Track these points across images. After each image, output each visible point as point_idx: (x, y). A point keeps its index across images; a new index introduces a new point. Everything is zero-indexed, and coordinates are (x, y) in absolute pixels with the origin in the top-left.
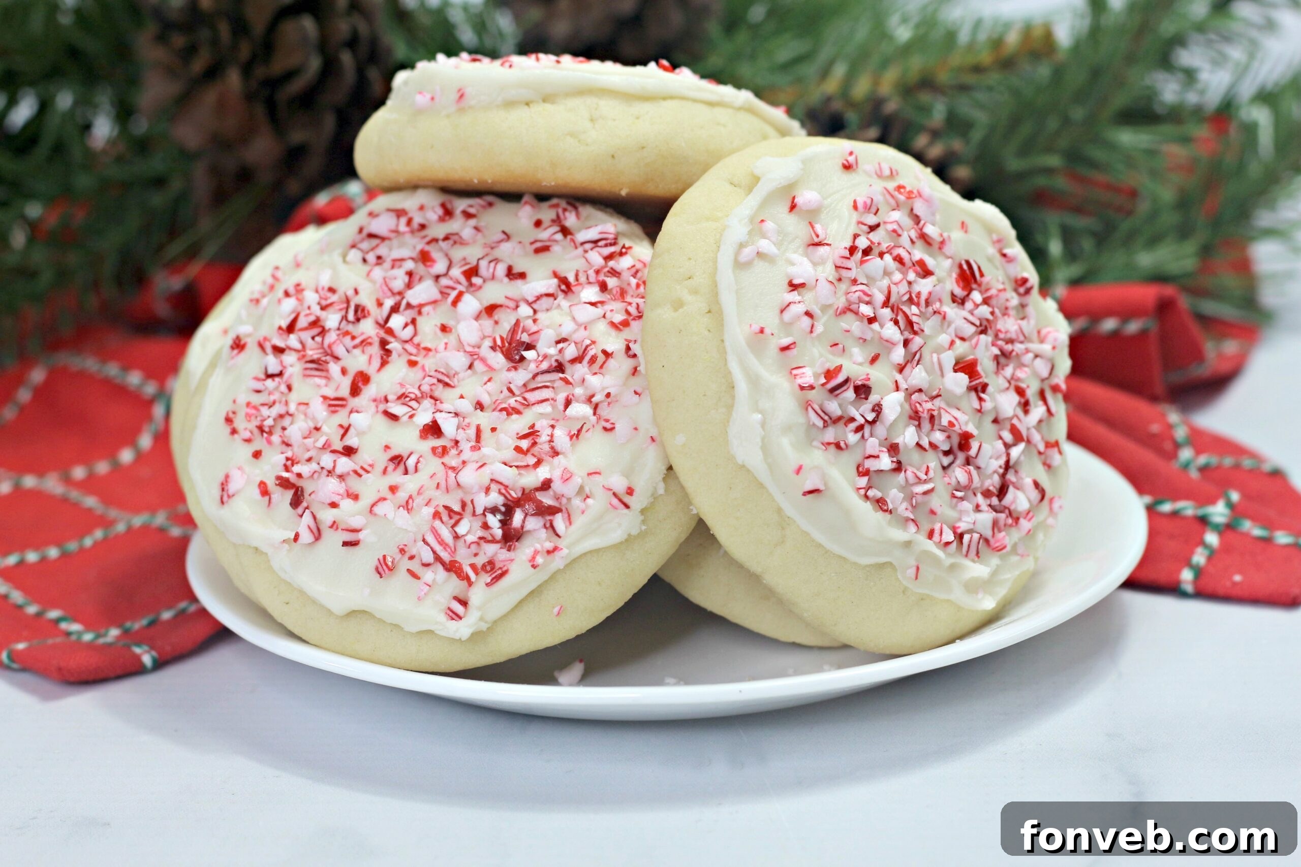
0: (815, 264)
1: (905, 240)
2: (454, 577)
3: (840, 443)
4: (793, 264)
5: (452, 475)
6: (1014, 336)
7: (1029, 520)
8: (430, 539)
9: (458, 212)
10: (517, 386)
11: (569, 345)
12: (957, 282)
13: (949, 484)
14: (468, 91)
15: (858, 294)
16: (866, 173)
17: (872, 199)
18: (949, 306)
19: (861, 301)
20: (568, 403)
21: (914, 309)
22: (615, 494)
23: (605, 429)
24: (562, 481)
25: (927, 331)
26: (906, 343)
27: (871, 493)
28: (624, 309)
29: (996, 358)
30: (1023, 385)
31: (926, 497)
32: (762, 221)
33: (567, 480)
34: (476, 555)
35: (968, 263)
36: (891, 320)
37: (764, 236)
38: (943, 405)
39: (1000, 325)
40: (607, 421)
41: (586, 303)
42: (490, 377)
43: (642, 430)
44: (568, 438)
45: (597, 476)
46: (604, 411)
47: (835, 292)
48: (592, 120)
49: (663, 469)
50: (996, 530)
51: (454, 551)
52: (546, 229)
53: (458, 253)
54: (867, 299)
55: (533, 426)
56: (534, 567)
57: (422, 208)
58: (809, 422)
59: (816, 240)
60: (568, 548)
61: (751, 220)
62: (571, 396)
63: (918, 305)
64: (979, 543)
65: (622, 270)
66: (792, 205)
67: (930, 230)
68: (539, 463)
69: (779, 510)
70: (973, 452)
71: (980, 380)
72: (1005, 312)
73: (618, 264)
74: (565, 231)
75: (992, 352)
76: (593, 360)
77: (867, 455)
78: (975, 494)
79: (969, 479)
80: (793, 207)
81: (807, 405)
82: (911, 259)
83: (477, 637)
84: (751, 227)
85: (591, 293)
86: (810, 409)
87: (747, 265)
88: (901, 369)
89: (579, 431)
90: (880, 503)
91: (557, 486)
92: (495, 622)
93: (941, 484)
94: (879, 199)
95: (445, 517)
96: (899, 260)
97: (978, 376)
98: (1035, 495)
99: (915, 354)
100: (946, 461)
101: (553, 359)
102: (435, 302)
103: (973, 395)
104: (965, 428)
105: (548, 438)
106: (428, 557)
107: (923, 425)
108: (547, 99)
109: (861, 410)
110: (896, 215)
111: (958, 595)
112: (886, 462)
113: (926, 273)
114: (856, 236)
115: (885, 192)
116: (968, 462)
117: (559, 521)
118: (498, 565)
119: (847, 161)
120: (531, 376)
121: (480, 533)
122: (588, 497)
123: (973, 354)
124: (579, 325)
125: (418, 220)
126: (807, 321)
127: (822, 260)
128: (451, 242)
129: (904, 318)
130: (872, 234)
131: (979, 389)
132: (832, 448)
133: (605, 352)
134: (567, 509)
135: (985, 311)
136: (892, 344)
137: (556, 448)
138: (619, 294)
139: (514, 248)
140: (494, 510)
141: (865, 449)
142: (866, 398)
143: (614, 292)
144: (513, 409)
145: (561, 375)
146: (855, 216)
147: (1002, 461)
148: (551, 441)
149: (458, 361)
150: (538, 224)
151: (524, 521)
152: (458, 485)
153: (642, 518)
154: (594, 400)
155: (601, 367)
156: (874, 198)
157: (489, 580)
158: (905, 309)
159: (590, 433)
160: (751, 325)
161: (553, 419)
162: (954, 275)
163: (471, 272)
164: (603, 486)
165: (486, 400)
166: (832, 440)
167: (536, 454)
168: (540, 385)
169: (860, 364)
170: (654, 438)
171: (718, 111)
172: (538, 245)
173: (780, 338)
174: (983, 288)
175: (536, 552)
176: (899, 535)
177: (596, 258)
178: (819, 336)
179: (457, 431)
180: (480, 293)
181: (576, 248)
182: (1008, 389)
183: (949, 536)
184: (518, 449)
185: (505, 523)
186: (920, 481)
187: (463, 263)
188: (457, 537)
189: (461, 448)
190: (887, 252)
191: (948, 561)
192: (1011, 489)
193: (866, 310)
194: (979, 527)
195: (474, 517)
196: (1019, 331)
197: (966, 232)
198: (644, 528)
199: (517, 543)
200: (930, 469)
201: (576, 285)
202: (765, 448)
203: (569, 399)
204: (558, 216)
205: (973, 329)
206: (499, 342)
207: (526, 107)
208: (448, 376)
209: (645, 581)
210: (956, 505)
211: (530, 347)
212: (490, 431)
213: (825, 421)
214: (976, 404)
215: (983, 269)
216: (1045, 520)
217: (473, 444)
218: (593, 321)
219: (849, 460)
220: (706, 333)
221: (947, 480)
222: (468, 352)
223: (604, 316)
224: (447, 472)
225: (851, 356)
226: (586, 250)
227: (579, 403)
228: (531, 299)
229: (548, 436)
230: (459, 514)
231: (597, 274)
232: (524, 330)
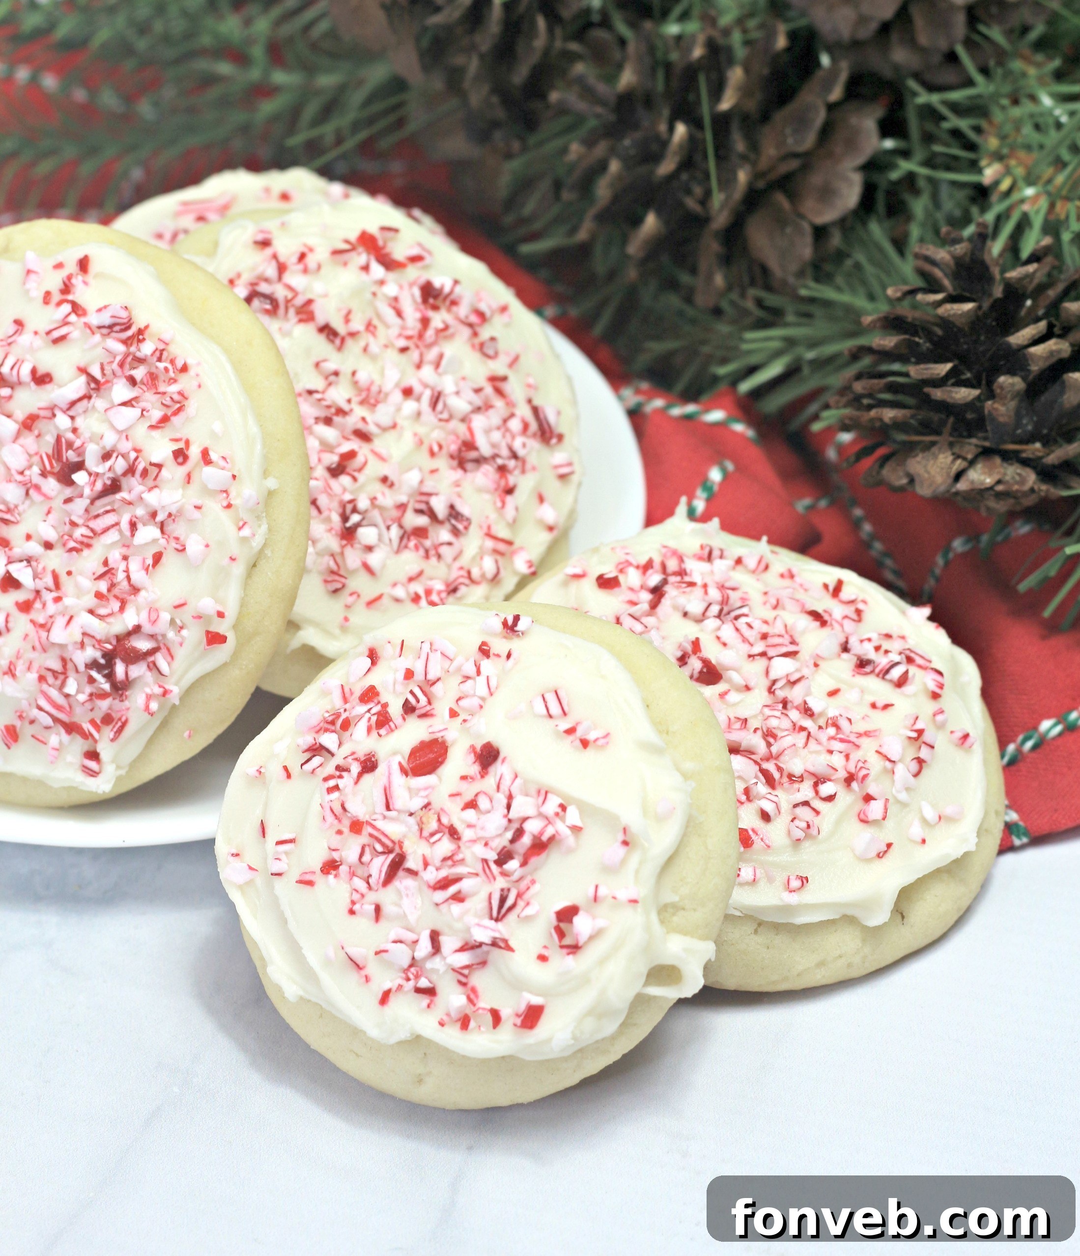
2: (77, 738)
5: (44, 634)
8: (43, 703)
11: (116, 458)
20: (133, 526)
23: (177, 550)
24: (151, 623)
28: (160, 402)
34: (92, 710)
40: (177, 539)
41: (120, 405)
42: (48, 507)
43: (212, 545)
44: (144, 572)
45: (184, 606)
46: (171, 529)
51: (70, 711)
52: (57, 306)
55: (106, 563)
56: (151, 714)
60: (176, 684)
62: (134, 519)
65: (146, 356)
68: (123, 606)
73: (141, 349)
74: (78, 310)
76: (145, 473)
85: (121, 391)
89: (153, 561)
91: (148, 629)
92: (132, 764)
95: (51, 679)
101: (106, 478)
105: (125, 574)
106: (48, 721)
117: (161, 660)
118: (115, 716)
120: (88, 501)
121: (88, 689)
122: (182, 628)
124: (120, 432)
133: (151, 464)
134: (165, 645)
137: (135, 584)
138: (150, 383)
139: (32, 342)
140: (93, 665)
143: (145, 383)
144: (82, 543)
145: (118, 496)
148: (128, 578)
149: (13, 493)
150: (47, 298)
151: (126, 671)
152: (52, 643)
154: (160, 517)
155: (155, 479)
157: (112, 735)
159: (165, 560)
161: (124, 546)
164: (192, 616)
165: (52, 536)
167: (118, 594)
168: (101, 511)
172: (55, 334)
175: (149, 697)
177: (115, 345)
179: (34, 580)
180: (11, 407)
181: (93, 333)
184: (99, 595)
185: (110, 676)
188: (67, 696)
189: (43, 600)
195: (78, 674)
199: (127, 692)
201: (105, 382)
203: (133, 522)
204: (66, 283)
206: (47, 462)
208: (7, 513)
211: (80, 466)
212: (67, 575)
217: (55, 594)
218: (133, 425)
222: (20, 482)
223: (142, 416)
224: (37, 632)
226: (103, 335)
227: (144, 525)
228: (65, 407)
229: (124, 571)
230: (62, 673)
231: (121, 365)
232: (69, 446)
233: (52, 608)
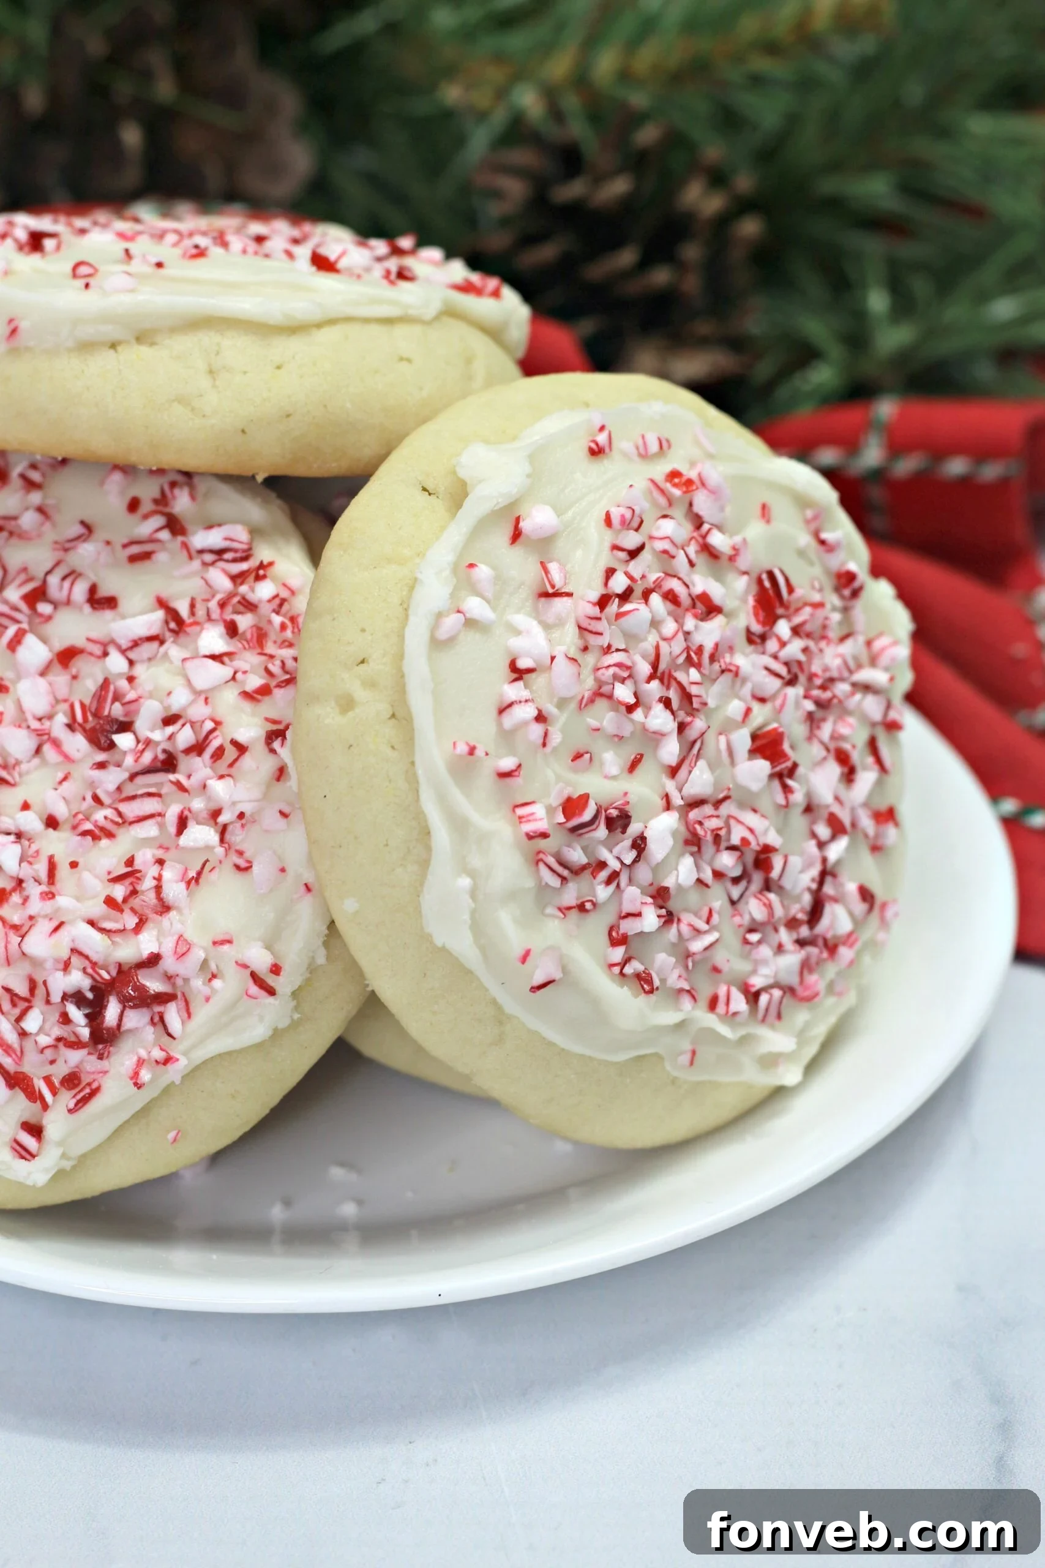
0: (547, 627)
1: (681, 561)
2: (21, 1097)
3: (584, 906)
4: (518, 632)
5: (15, 939)
6: (835, 674)
7: (852, 945)
9: (15, 473)
10: (108, 793)
11: (183, 725)
12: (756, 615)
13: (740, 926)
14: (24, 325)
15: (612, 670)
16: (625, 455)
17: (633, 509)
18: (744, 653)
19: (615, 678)
20: (182, 824)
21: (694, 674)
22: (255, 977)
23: (238, 868)
24: (176, 956)
25: (712, 703)
26: (682, 728)
27: (628, 970)
28: (263, 667)
30: (847, 746)
31: (708, 953)
32: (471, 566)
33: (183, 955)
34: (52, 1062)
35: (771, 575)
36: (660, 700)
37: (475, 591)
38: (733, 811)
39: (816, 668)
40: (240, 853)
41: (206, 656)
42: (66, 772)
43: (290, 871)
44: (183, 885)
45: (228, 945)
46: (236, 836)
47: (579, 673)
48: (211, 372)
49: (324, 929)
50: (805, 972)
51: (20, 1057)
52: (146, 517)
54: (625, 674)
55: (130, 862)
56: (138, 1086)
58: (541, 881)
59: (550, 588)
60: (185, 1054)
61: (455, 569)
62: (186, 813)
63: (698, 666)
64: (781, 999)
65: (260, 601)
66: (514, 534)
67: (717, 539)
68: (141, 924)
69: (494, 1002)
70: (775, 874)
71: (787, 762)
72: (823, 639)
73: (254, 591)
74: (175, 526)
75: (804, 709)
76: (219, 753)
77: (623, 914)
78: (776, 930)
79: (768, 910)
80: (517, 535)
81: (537, 860)
82: (690, 595)
84: (455, 580)
85: (213, 639)
86: (541, 866)
87: (451, 641)
88: (673, 771)
89: (199, 874)
90: (645, 982)
91: (169, 963)
92: (84, 1157)
93: (728, 930)
94: (643, 505)
95: (6, 1005)
97: (783, 756)
98: (860, 907)
99: (694, 742)
100: (735, 892)
101: (160, 749)
103: (776, 784)
104: (762, 840)
105: (154, 883)
107: (704, 848)
108: (143, 337)
109: (616, 849)
110: (667, 527)
111: (749, 1074)
112: (651, 919)
113: (711, 610)
114: (610, 572)
115: (651, 485)
116: (768, 886)
117: (172, 1014)
118: (85, 1079)
119: (597, 444)
120: (126, 775)
121: (57, 1031)
122: (214, 976)
123: (777, 720)
124: (197, 693)
126: (537, 730)
127: (560, 620)
129: (679, 690)
130: (633, 563)
131: (784, 775)
132: (574, 913)
133: (234, 743)
134: (183, 994)
135: (795, 648)
136: (660, 736)
137: (166, 900)
138: (255, 639)
139: (99, 553)
140: (78, 998)
141: (621, 904)
142: (624, 832)
143: (248, 636)
144: (102, 829)
145: (172, 777)
146: (608, 537)
147: (815, 871)
148: (158, 889)
149: (20, 743)
150: (134, 505)
151: (120, 1016)
152: (24, 954)
153: (294, 1003)
154: (223, 819)
155: (231, 765)
156: (635, 505)
157: (71, 1105)
158: (680, 676)
159: (214, 876)
160: (454, 744)
161: (161, 847)
162: (751, 601)
163: (37, 595)
164: (236, 962)
165: (61, 811)
166: (573, 902)
167: (136, 907)
168: (140, 792)
169: (615, 777)
170: (310, 886)
171: (400, 330)
172: (135, 549)
173: (500, 757)
174: (793, 609)
175: (140, 1063)
176: (669, 1017)
177: (219, 578)
178: (555, 749)
179: (20, 865)
180: (50, 629)
181: (191, 558)
182: (825, 759)
183: (739, 1003)
184: (110, 901)
185: (95, 1017)
186: (698, 932)
187: (23, 577)
188: (23, 1034)
189: (25, 893)
190: (655, 589)
191: (736, 1034)
192: (828, 907)
193: (624, 693)
194: (782, 977)
195: (49, 1006)
196: (843, 666)
197: (769, 520)
199: (111, 1049)
200: (714, 911)
201: (192, 624)
202: (477, 927)
203: (184, 816)
204: (163, 494)
205: (777, 683)
206: (79, 715)
207: (112, 351)
208: (6, 769)
210: (750, 953)
211: (125, 727)
212: (69, 867)
213: (564, 879)
214: (780, 799)
215: (794, 581)
216: (875, 937)
217: (44, 888)
218: (218, 688)
219: (597, 925)
220: (389, 751)
221: (737, 920)
222: (35, 730)
223: (234, 678)
224: (6, 934)
225: (602, 764)
226: (205, 564)
227: (198, 823)
228: (125, 643)
229: (154, 878)
230: (25, 1000)
231: (222, 605)
232: (117, 697)
233: (36, 906)
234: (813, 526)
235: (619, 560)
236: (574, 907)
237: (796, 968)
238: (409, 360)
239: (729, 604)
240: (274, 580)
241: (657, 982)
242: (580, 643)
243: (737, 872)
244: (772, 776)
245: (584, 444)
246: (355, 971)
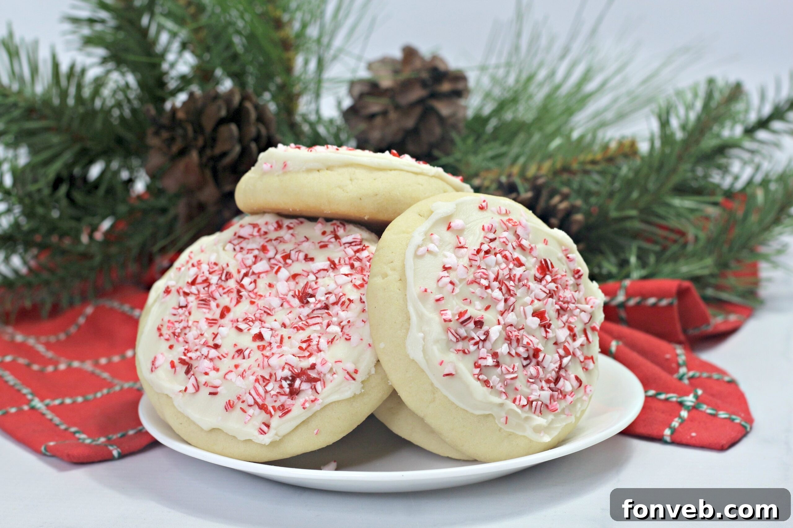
0: (458, 257)
1: (510, 247)
2: (263, 412)
3: (465, 350)
5: (266, 360)
6: (569, 300)
7: (572, 397)
8: (253, 392)
9: (285, 226)
10: (304, 316)
11: (332, 295)
12: (538, 270)
13: (526, 375)
14: (289, 163)
15: (480, 274)
16: (492, 211)
17: (492, 225)
18: (532, 283)
19: (481, 277)
20: (328, 325)
21: (512, 283)
22: (348, 373)
23: (346, 339)
24: (321, 365)
25: (518, 295)
26: (506, 300)
27: (481, 377)
28: (362, 278)
29: (558, 311)
30: (573, 326)
31: (513, 381)
32: (432, 234)
33: (324, 364)
34: (275, 401)
35: (545, 260)
36: (498, 288)
37: (432, 242)
38: (525, 333)
39: (561, 293)
40: (348, 335)
41: (343, 274)
42: (290, 311)
43: (364, 340)
44: (326, 343)
45: (340, 363)
46: (346, 330)
47: (468, 272)
48: (351, 180)
49: (375, 361)
50: (552, 401)
51: (265, 399)
52: (327, 236)
53: (281, 247)
54: (485, 276)
55: (309, 337)
56: (304, 408)
57: (267, 223)
58: (449, 339)
59: (460, 245)
60: (322, 400)
61: (426, 234)
62: (330, 322)
63: (514, 281)
64: (541, 406)
65: (363, 258)
67: (524, 242)
68: (310, 355)
69: (432, 384)
70: (540, 359)
71: (547, 322)
72: (566, 287)
73: (361, 255)
74: (337, 237)
75: (555, 307)
76: (343, 304)
77: (480, 357)
78: (541, 381)
79: (537, 373)
80: (449, 228)
81: (448, 330)
82: (512, 257)
83: (273, 444)
84: (425, 237)
85: (346, 269)
86: (449, 332)
87: (422, 256)
88: (502, 314)
89: (333, 339)
90: (486, 383)
91: (318, 367)
92: (284, 436)
93: (522, 374)
94: (496, 225)
95: (261, 382)
96: (505, 257)
97: (546, 319)
98: (576, 383)
99: (511, 305)
100: (525, 363)
101: (323, 303)
102: (267, 272)
103: (543, 329)
104: (536, 346)
105: (317, 343)
106: (251, 402)
107: (512, 343)
108: (329, 168)
109: (478, 333)
110: (506, 234)
111: (529, 433)
112: (490, 361)
113: (520, 264)
114: (482, 244)
115: (501, 221)
116: (538, 364)
117: (319, 385)
118: (286, 407)
119: (482, 205)
120: (311, 311)
121: (278, 390)
122: (334, 374)
123: (544, 308)
124: (338, 285)
125: (263, 229)
126: (451, 286)
127: (462, 255)
128: (278, 241)
129: (506, 287)
130: (491, 243)
131: (546, 326)
132: (461, 353)
133: (349, 300)
134: (323, 379)
135: (552, 286)
136: (497, 300)
137: (320, 348)
138: (360, 270)
139: (310, 245)
140: (286, 379)
141: (479, 355)
142: (481, 328)
143: (358, 269)
144: (301, 327)
145: (326, 311)
146: (483, 234)
147: (557, 365)
148: (318, 344)
149: (275, 302)
150: (324, 233)
151: (300, 385)
152: (269, 365)
153: (362, 385)
154: (342, 324)
156: (493, 225)
157: (280, 415)
158: (507, 282)
159: (338, 341)
160: (420, 288)
161: (321, 333)
162: (537, 267)
163: (287, 257)
164: (342, 368)
165: (287, 322)
166: (461, 349)
167: (309, 350)
168: (315, 316)
169: (479, 310)
170: (370, 344)
171: (420, 177)
172: (322, 244)
173: (436, 295)
174: (553, 273)
175: (306, 401)
176: (497, 400)
177: (350, 251)
178: (457, 295)
179: (271, 337)
180: (290, 268)
181: (341, 246)
182: (564, 327)
183: (524, 402)
184: (300, 348)
185: (291, 386)
186: (509, 372)
187: (283, 252)
188: (266, 392)
189: (272, 347)
190: (499, 253)
191: (524, 415)
192: (562, 380)
193: (484, 282)
194: (542, 398)
195: (276, 382)
196: (572, 297)
197: (546, 244)
198: (363, 391)
199: (296, 396)
200: (515, 366)
201: (338, 265)
202: (424, 351)
203: (329, 323)
204: (334, 229)
205: (545, 295)
206: (297, 293)
207: (318, 172)
208: (270, 310)
209: (364, 419)
210: (530, 386)
211: (312, 296)
212: (288, 338)
213: (457, 339)
214: (544, 334)
215: (553, 264)
216: (582, 397)
217: (278, 344)
218: (345, 284)
219: (470, 360)
220: (398, 291)
221: (525, 372)
222: (281, 298)
223: (351, 282)
224: (264, 358)
225: (475, 306)
226: (345, 247)
227: (334, 325)
228: (315, 271)
229: (317, 341)
230: (268, 380)
231: (350, 259)
232: (310, 287)
234: (565, 253)
235: (486, 241)
236: (461, 350)
237: (548, 397)
238: (422, 185)
239: (528, 264)
240: (368, 251)
241: (491, 384)
242: (469, 264)
243: (526, 356)
244: (541, 326)
245: (478, 205)
246: (385, 378)
